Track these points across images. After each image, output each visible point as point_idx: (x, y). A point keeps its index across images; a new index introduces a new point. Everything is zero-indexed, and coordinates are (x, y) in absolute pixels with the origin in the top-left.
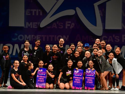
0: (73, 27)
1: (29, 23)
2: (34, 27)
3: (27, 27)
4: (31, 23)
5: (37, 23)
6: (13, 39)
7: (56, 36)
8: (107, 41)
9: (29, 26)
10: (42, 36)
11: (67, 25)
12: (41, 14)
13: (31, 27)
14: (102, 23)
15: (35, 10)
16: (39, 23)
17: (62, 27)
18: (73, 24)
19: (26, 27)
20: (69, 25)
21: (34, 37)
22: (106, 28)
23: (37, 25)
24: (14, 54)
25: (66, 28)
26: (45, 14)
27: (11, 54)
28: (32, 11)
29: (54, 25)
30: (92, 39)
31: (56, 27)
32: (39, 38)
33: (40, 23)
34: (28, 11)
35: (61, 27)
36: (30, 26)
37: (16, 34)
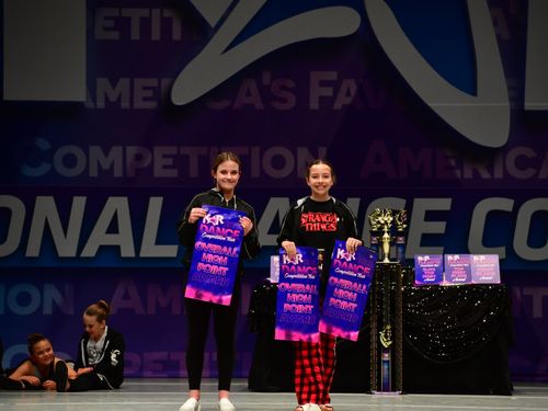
0: (348, 101)
1: (114, 84)
2: (139, 104)
3: (101, 104)
4: (124, 83)
5: (153, 82)
6: (28, 171)
7: (256, 150)
8: (537, 174)
9: (113, 98)
10: (185, 150)
11: (317, 93)
12: (177, 34)
13: (125, 104)
14: (506, 76)
15: (144, 12)
16: (165, 82)
17: (292, 102)
18: (351, 85)
19: (94, 101)
20: (329, 90)
21: (138, 157)
22: (526, 104)
23: (156, 90)
24: (33, 250)
25: (314, 105)
26: (199, 32)
27: (18, 249)
28: (128, 19)
29: (249, 94)
30: (453, 163)
31: (259, 105)
32: (170, 161)
33: (172, 83)
34: (106, 18)
35: (284, 101)
36: (119, 98)
37: (44, 144)
